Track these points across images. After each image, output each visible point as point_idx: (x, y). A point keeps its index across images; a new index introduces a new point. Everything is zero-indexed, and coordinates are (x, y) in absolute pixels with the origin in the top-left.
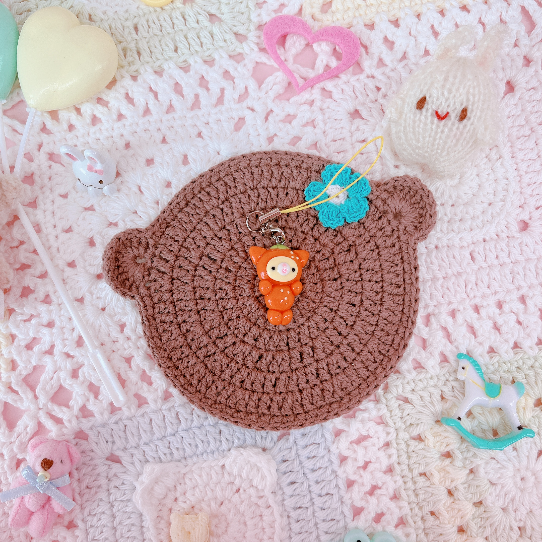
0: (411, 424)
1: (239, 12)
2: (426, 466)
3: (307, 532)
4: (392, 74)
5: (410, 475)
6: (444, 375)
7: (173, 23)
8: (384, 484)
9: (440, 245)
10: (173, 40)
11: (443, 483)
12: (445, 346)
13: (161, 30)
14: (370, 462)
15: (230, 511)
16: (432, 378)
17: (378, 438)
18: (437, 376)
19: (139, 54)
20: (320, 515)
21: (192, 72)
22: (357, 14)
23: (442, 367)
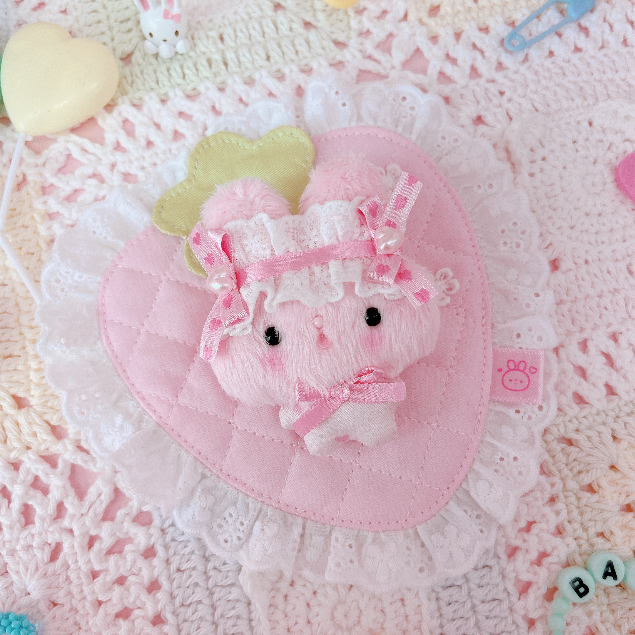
0: (580, 472)
1: (337, 20)
2: (604, 523)
3: (462, 618)
4: (515, 77)
5: (584, 535)
6: (612, 410)
7: (264, 33)
8: (554, 548)
9: (590, 259)
10: (265, 48)
11: (627, 543)
12: (610, 375)
13: (250, 39)
14: (534, 522)
15: (363, 595)
16: (598, 414)
17: (542, 492)
18: (604, 412)
19: (226, 64)
20: (479, 594)
21: (288, 81)
22: (469, 17)
23: (610, 401)
